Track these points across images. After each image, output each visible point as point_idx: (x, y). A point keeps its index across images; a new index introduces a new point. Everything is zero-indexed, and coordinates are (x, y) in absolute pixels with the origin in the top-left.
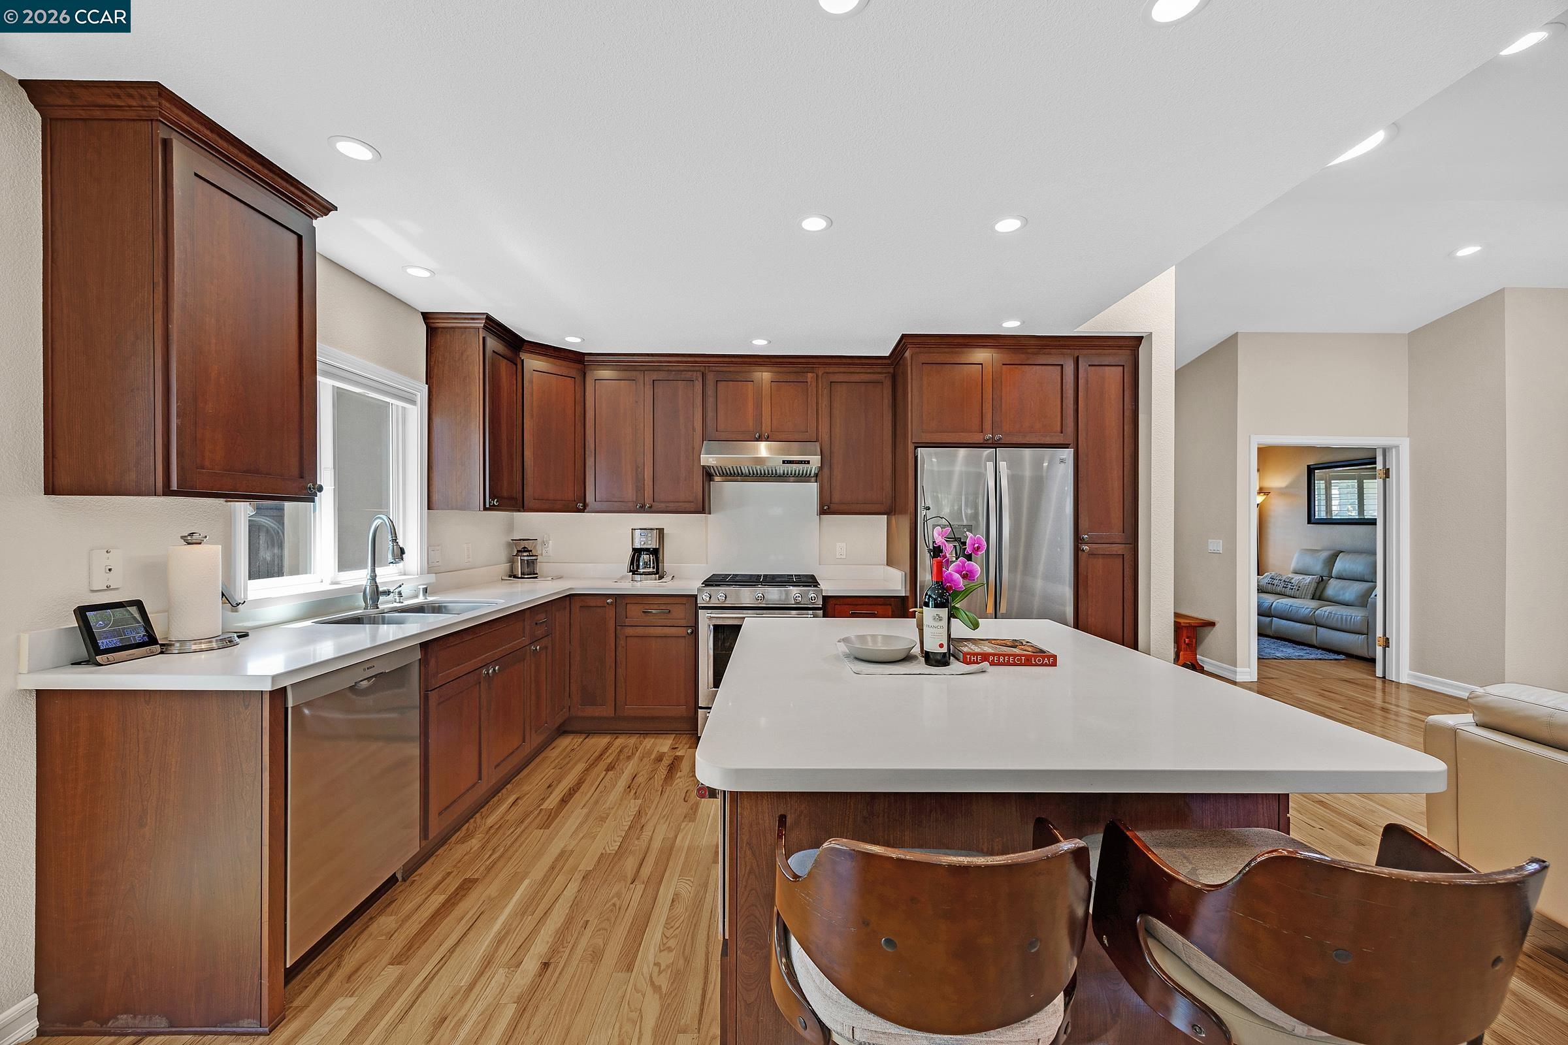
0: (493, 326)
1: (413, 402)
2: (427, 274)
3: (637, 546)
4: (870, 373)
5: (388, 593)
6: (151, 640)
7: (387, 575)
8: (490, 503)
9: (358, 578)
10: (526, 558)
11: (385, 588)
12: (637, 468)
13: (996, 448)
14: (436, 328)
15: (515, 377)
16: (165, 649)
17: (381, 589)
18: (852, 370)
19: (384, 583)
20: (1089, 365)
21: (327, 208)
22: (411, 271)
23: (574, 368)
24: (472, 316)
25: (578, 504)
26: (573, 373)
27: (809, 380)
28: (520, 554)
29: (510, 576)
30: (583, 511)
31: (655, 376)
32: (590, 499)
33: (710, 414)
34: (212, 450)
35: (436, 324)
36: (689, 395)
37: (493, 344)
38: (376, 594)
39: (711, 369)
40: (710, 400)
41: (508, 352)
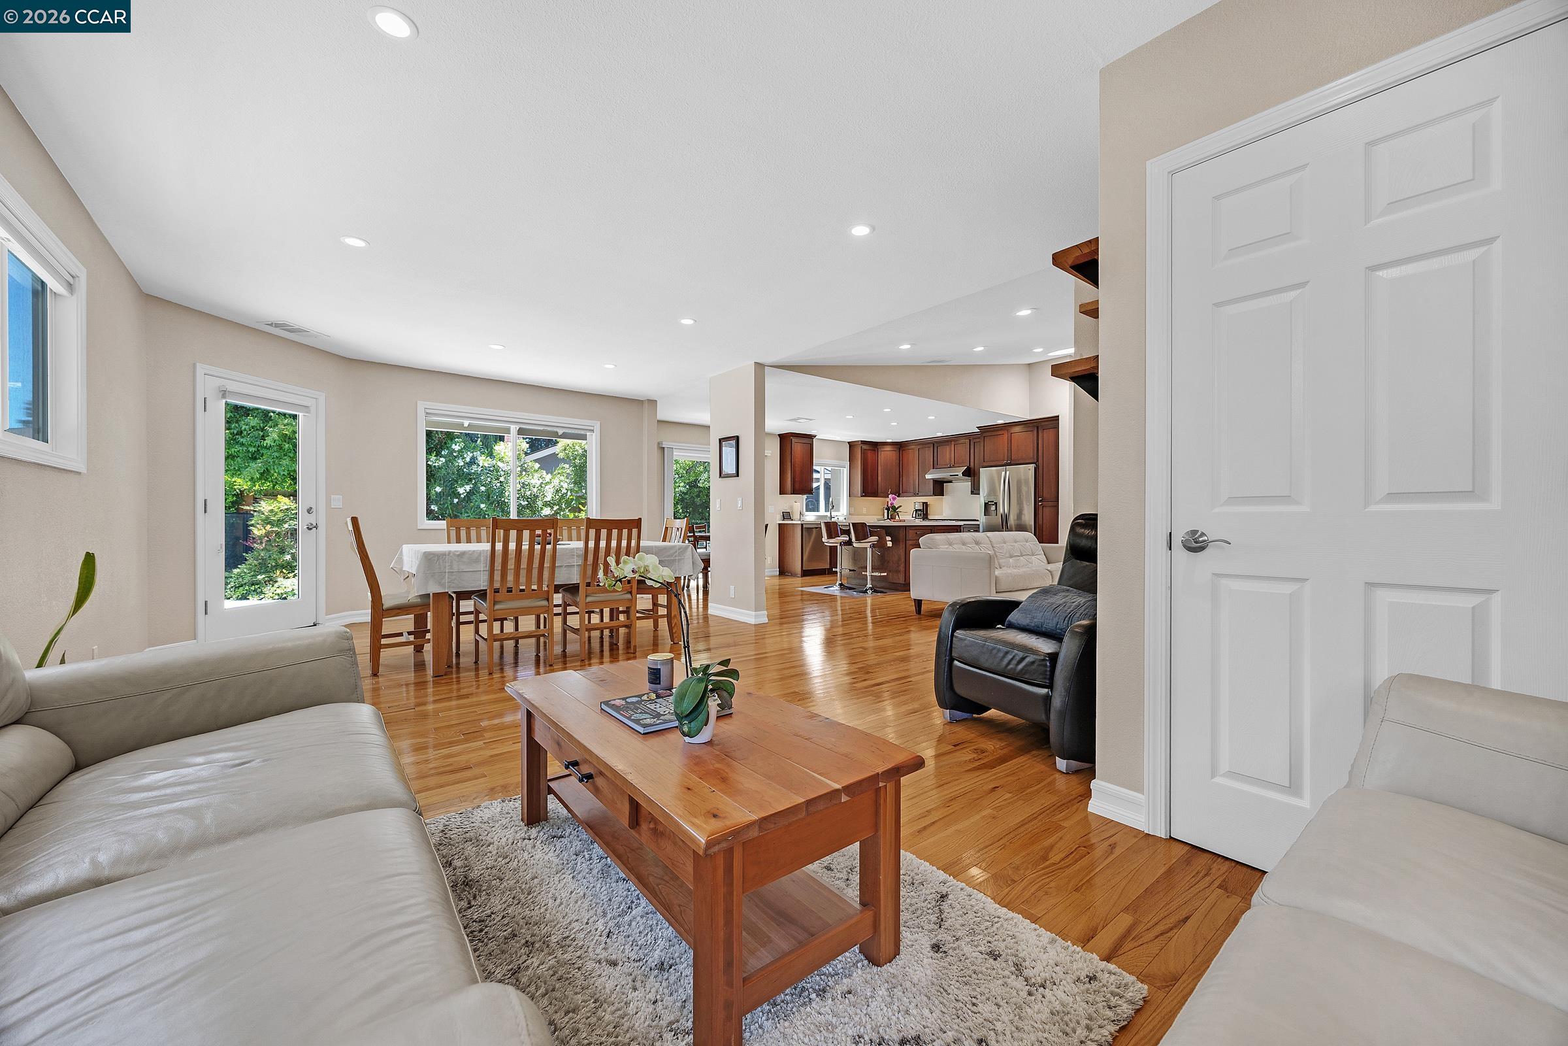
0: (864, 442)
1: (845, 468)
7: (834, 514)
8: (864, 495)
9: (828, 513)
11: (833, 516)
12: (914, 480)
13: (1005, 466)
15: (874, 455)
16: (792, 520)
20: (1043, 430)
21: (815, 436)
23: (895, 447)
26: (896, 449)
27: (967, 442)
31: (919, 447)
32: (901, 492)
33: (935, 459)
34: (797, 486)
35: (851, 445)
36: (928, 454)
37: (865, 447)
38: (831, 517)
39: (936, 442)
40: (935, 454)
41: (871, 448)
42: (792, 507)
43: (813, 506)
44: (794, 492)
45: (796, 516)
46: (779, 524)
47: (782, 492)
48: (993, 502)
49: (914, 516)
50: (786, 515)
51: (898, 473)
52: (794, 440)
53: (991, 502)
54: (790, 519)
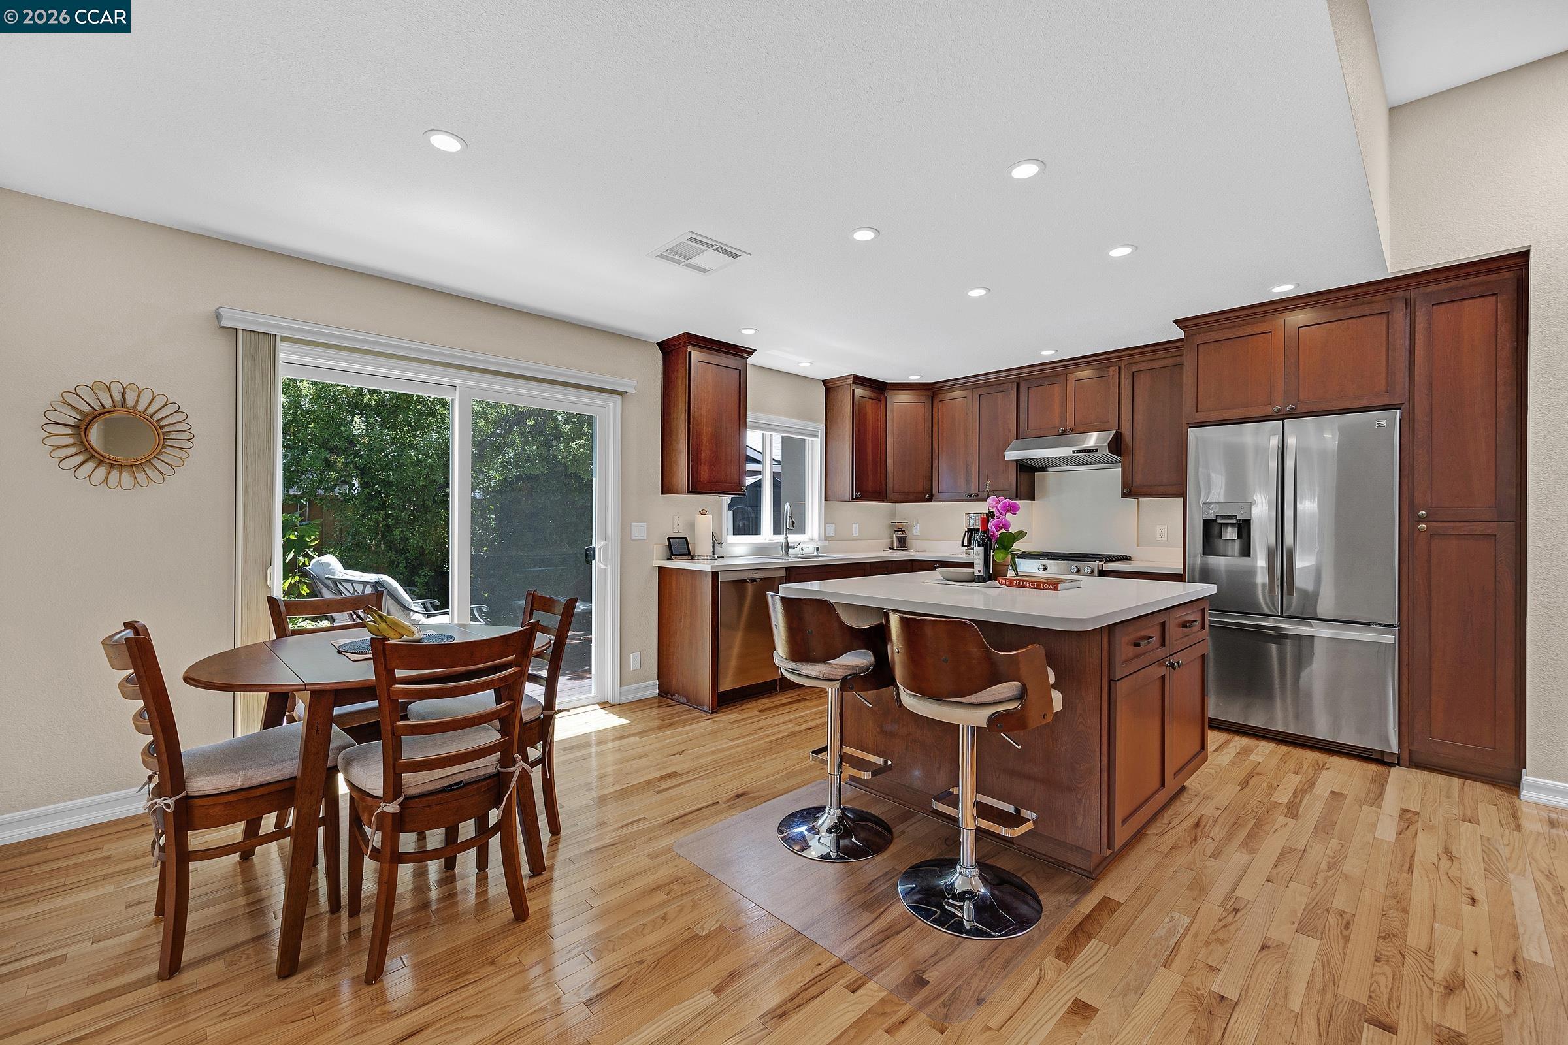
0: (859, 380)
1: (816, 436)
2: (809, 364)
3: (971, 527)
4: (1176, 356)
5: (794, 547)
6: (689, 554)
7: (793, 539)
8: (856, 495)
9: (780, 538)
10: (898, 535)
11: (792, 545)
12: (967, 465)
13: (1283, 420)
14: (830, 388)
15: (879, 410)
16: (693, 558)
17: (790, 545)
18: (1157, 356)
19: (792, 543)
20: (1433, 305)
21: (751, 352)
22: (800, 365)
23: (922, 395)
24: (846, 378)
25: (927, 496)
26: (923, 399)
27: (1111, 374)
28: (896, 533)
29: (890, 548)
30: (930, 500)
31: (980, 392)
32: (935, 491)
33: (1023, 416)
34: (704, 474)
35: (830, 386)
36: (1006, 403)
37: (860, 392)
38: (787, 547)
39: (1025, 379)
40: (1023, 405)
41: (873, 395)
42: (692, 526)
43: (747, 524)
44: (695, 488)
45: (702, 546)
46: (660, 569)
47: (667, 488)
48: (1231, 517)
49: (966, 544)
50: (679, 547)
51: (928, 449)
52: (696, 355)
53: (1226, 517)
54: (688, 554)
